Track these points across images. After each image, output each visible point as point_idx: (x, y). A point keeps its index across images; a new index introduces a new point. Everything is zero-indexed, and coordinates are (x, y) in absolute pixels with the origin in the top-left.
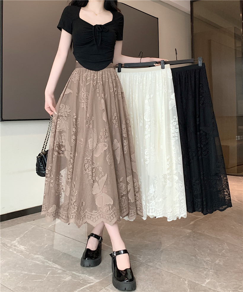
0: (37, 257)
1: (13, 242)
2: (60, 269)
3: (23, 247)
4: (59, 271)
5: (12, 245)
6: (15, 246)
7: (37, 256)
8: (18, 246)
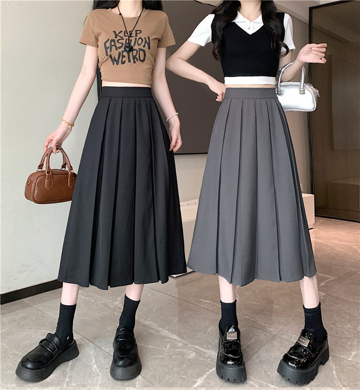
2: (180, 342)
4: (180, 344)
7: (149, 322)
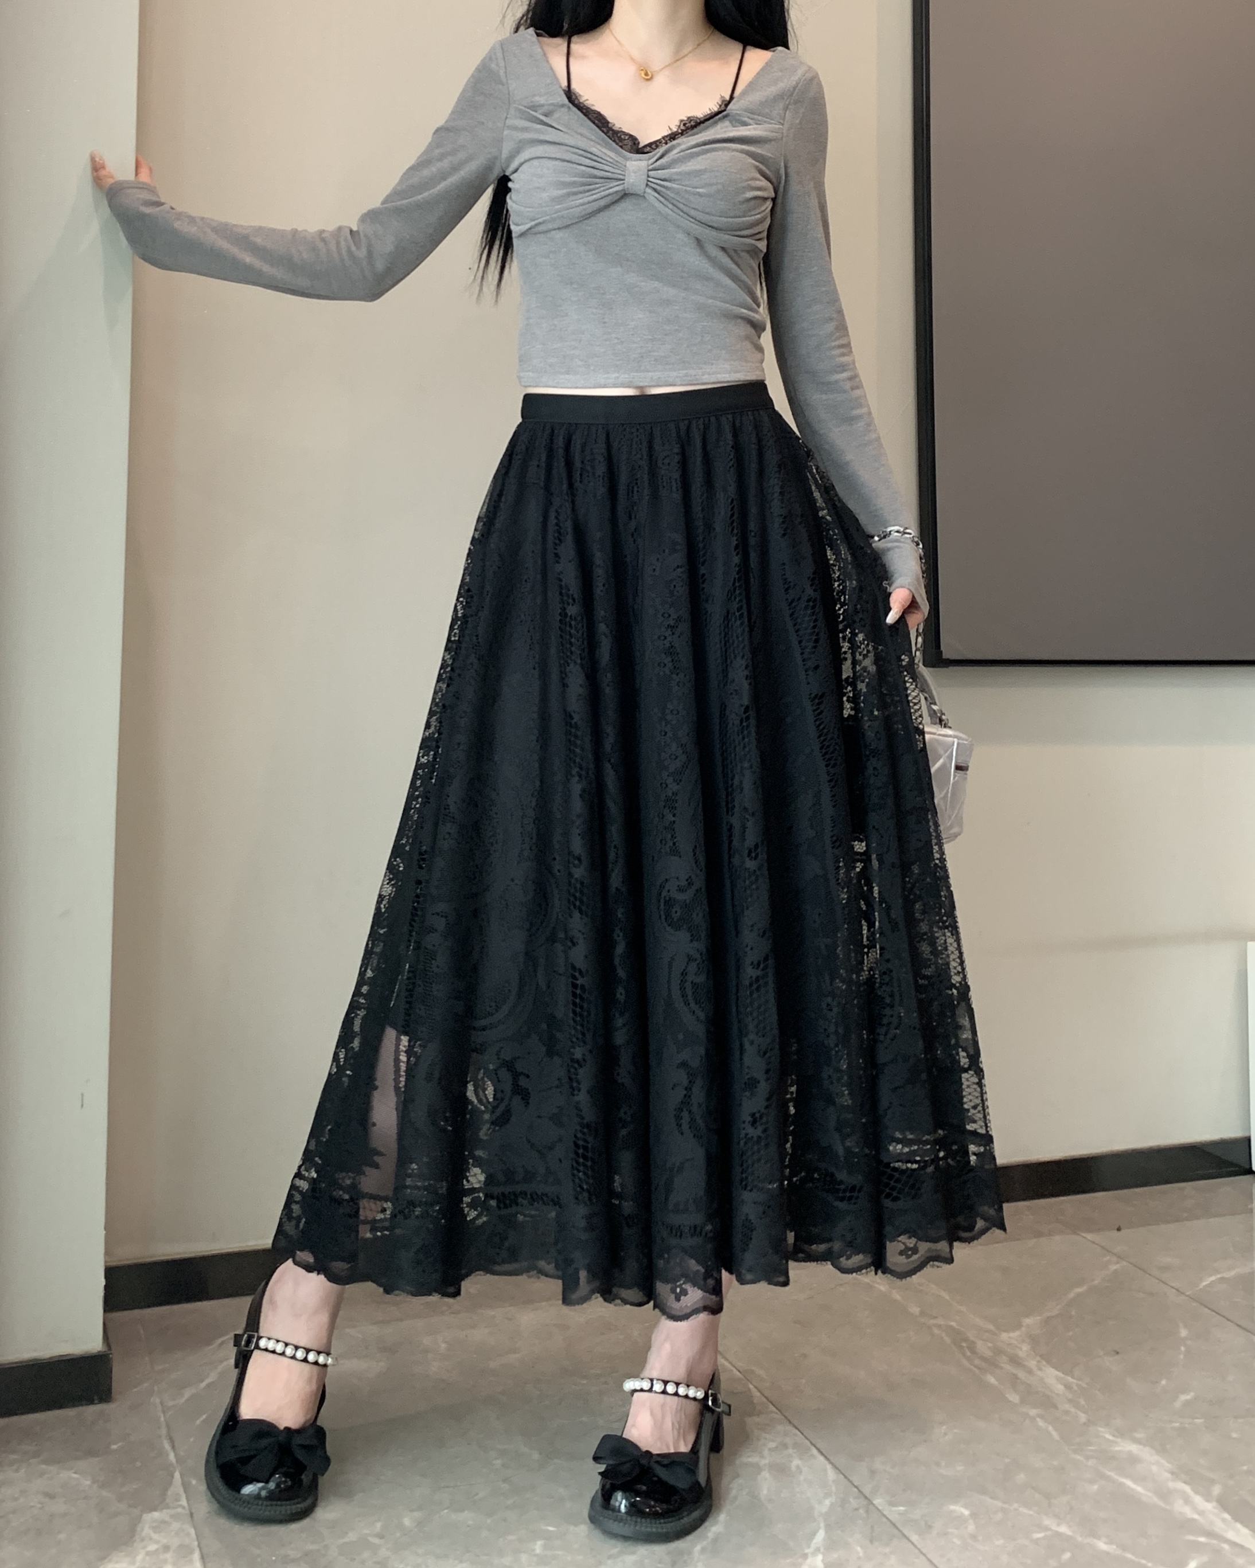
0: (1130, 1453)
1: (1004, 1336)
3: (1058, 1379)
5: (998, 1351)
6: (1015, 1361)
7: (1134, 1448)
8: (1032, 1364)
